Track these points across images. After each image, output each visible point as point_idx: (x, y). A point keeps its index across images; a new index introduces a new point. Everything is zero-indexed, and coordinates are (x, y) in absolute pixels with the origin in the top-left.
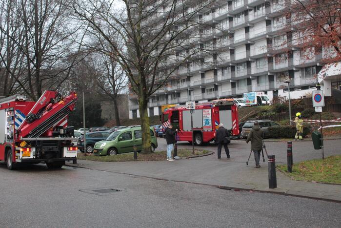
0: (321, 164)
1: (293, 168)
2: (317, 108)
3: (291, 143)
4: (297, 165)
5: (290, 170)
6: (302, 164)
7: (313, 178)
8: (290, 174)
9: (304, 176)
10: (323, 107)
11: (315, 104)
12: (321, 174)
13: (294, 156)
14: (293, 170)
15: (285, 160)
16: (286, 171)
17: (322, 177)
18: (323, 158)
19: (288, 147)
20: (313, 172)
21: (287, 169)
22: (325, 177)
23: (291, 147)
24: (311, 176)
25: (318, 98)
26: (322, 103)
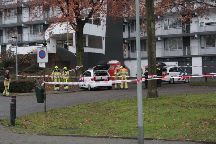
0: (43, 116)
1: (16, 121)
2: (41, 64)
3: (15, 97)
4: (21, 118)
5: (13, 123)
6: (26, 117)
7: (34, 130)
8: (13, 127)
9: (26, 129)
10: (46, 64)
11: (39, 60)
12: (43, 126)
13: (18, 110)
14: (15, 123)
15: (9, 114)
16: (9, 125)
17: (43, 129)
18: (45, 111)
19: (12, 101)
20: (35, 125)
21: (9, 122)
22: (45, 129)
23: (15, 102)
24: (33, 129)
25: (42, 54)
26: (46, 59)
